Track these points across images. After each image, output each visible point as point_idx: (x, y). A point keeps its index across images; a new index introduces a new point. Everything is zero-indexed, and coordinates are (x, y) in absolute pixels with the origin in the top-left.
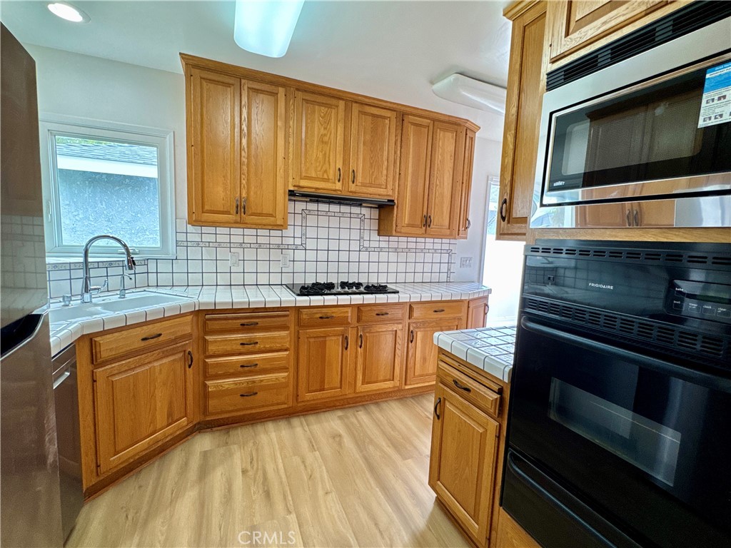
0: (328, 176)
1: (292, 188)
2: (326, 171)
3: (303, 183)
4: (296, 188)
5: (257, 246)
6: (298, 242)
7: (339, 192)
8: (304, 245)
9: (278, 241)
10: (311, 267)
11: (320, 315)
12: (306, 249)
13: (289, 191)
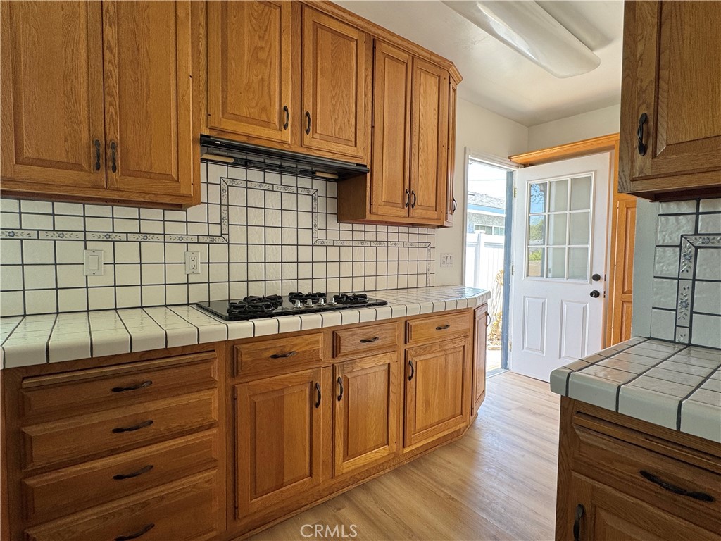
0: (268, 118)
1: (207, 132)
2: (264, 109)
3: (228, 125)
4: (214, 133)
5: (140, 238)
6: (215, 230)
7: (287, 146)
8: (226, 237)
9: (181, 229)
10: (238, 272)
11: (272, 352)
12: (228, 244)
13: (202, 136)
